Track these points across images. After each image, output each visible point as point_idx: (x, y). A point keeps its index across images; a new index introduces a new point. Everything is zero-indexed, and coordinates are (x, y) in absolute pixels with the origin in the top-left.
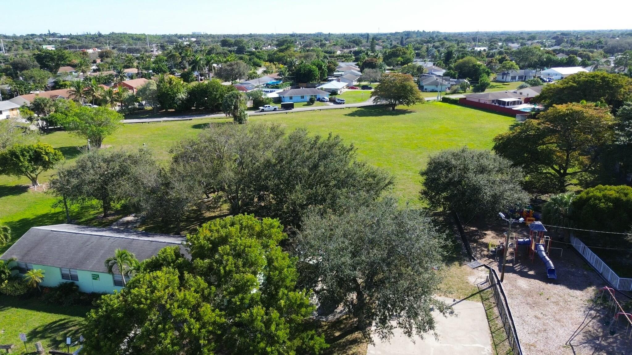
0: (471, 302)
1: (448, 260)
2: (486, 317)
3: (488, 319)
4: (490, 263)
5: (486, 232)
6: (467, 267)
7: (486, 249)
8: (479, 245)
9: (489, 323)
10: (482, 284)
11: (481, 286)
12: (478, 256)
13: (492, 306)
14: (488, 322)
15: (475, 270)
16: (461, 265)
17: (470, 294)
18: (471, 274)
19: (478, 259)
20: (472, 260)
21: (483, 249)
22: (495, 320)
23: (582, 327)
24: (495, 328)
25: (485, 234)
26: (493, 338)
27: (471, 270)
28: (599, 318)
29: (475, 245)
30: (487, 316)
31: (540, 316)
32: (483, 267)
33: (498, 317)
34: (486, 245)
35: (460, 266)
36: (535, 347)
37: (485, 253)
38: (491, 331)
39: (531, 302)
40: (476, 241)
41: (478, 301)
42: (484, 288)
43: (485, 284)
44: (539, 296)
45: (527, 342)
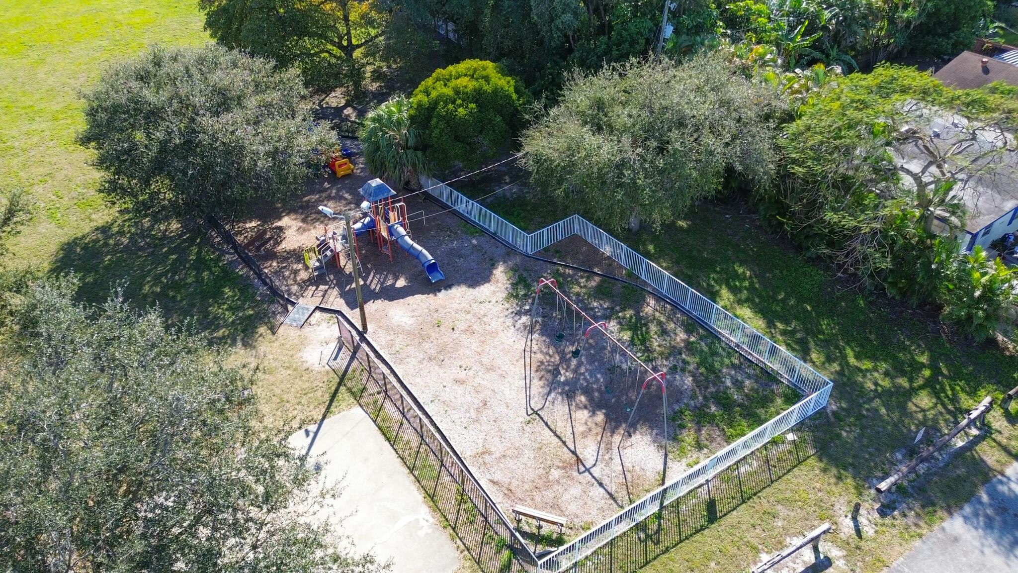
0: (338, 416)
1: (243, 331)
2: (382, 438)
3: (388, 439)
4: (323, 296)
5: (279, 224)
6: (287, 330)
7: (300, 266)
8: (282, 262)
9: (395, 450)
10: (335, 359)
11: (335, 363)
12: (295, 288)
13: (379, 403)
14: (392, 446)
15: (307, 329)
16: (273, 330)
17: (327, 397)
18: (303, 343)
19: (298, 298)
20: (290, 307)
21: (295, 266)
22: (400, 433)
23: (528, 360)
24: (410, 455)
25: (281, 229)
26: (419, 482)
27: (299, 333)
28: (538, 327)
29: (275, 264)
30: (384, 434)
31: (462, 375)
32: (318, 314)
33: (402, 424)
34: (297, 255)
35: (274, 333)
36: (490, 453)
37: (303, 275)
38: (408, 468)
39: (433, 352)
40: (271, 255)
41: (349, 406)
42: (344, 367)
43: (341, 354)
44: (437, 329)
45: (475, 451)
